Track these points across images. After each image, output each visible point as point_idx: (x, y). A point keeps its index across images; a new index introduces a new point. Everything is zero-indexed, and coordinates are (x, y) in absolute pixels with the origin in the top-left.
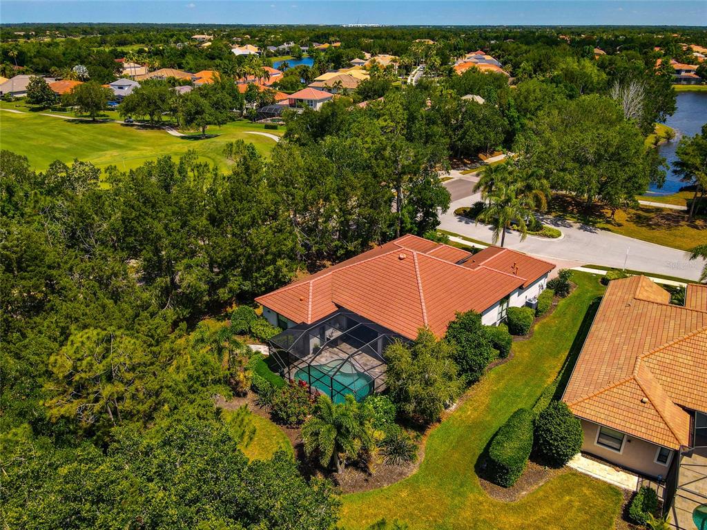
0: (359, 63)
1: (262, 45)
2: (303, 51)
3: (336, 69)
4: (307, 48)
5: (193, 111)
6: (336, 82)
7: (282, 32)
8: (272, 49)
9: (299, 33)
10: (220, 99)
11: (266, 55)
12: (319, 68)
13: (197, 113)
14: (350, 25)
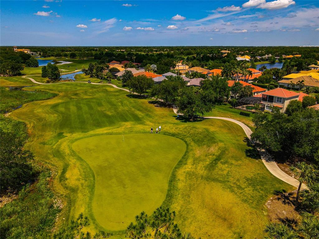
0: (314, 68)
1: (253, 55)
2: (276, 59)
3: (298, 71)
4: (279, 58)
5: (186, 102)
6: (299, 81)
7: (266, 50)
8: (258, 58)
9: (275, 50)
10: (207, 95)
11: (254, 61)
12: (286, 70)
13: (189, 103)
14: (303, 46)
